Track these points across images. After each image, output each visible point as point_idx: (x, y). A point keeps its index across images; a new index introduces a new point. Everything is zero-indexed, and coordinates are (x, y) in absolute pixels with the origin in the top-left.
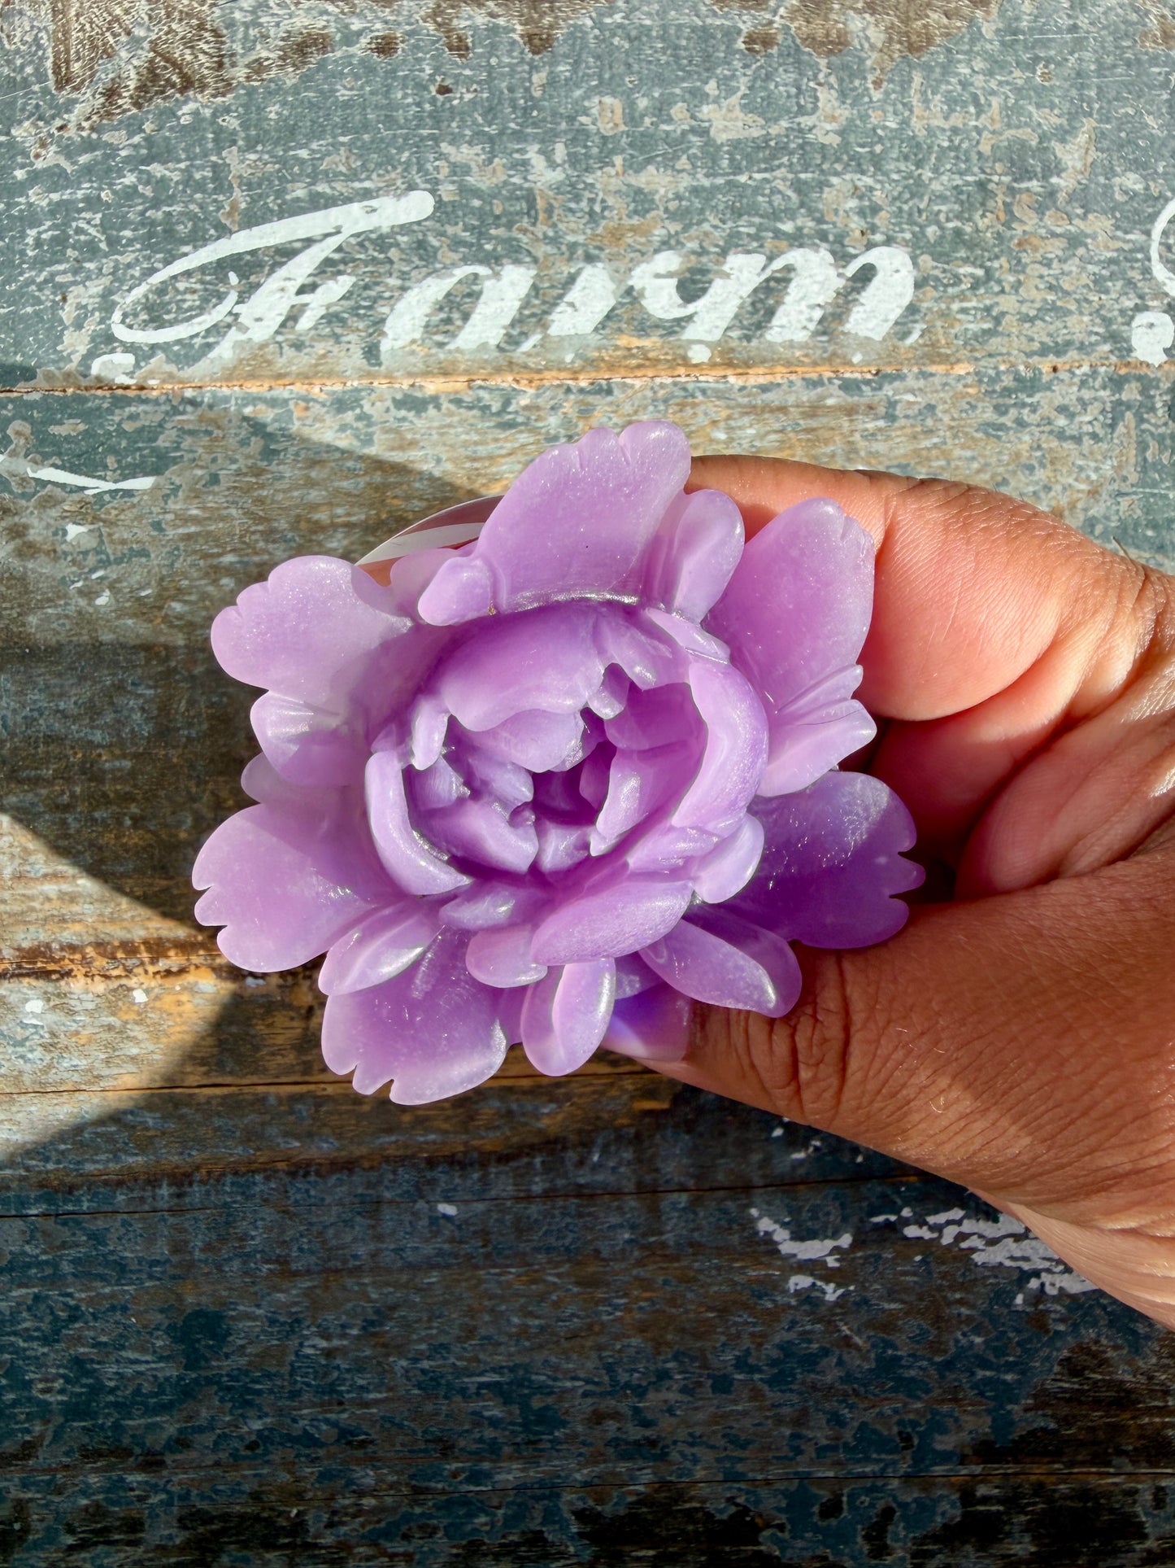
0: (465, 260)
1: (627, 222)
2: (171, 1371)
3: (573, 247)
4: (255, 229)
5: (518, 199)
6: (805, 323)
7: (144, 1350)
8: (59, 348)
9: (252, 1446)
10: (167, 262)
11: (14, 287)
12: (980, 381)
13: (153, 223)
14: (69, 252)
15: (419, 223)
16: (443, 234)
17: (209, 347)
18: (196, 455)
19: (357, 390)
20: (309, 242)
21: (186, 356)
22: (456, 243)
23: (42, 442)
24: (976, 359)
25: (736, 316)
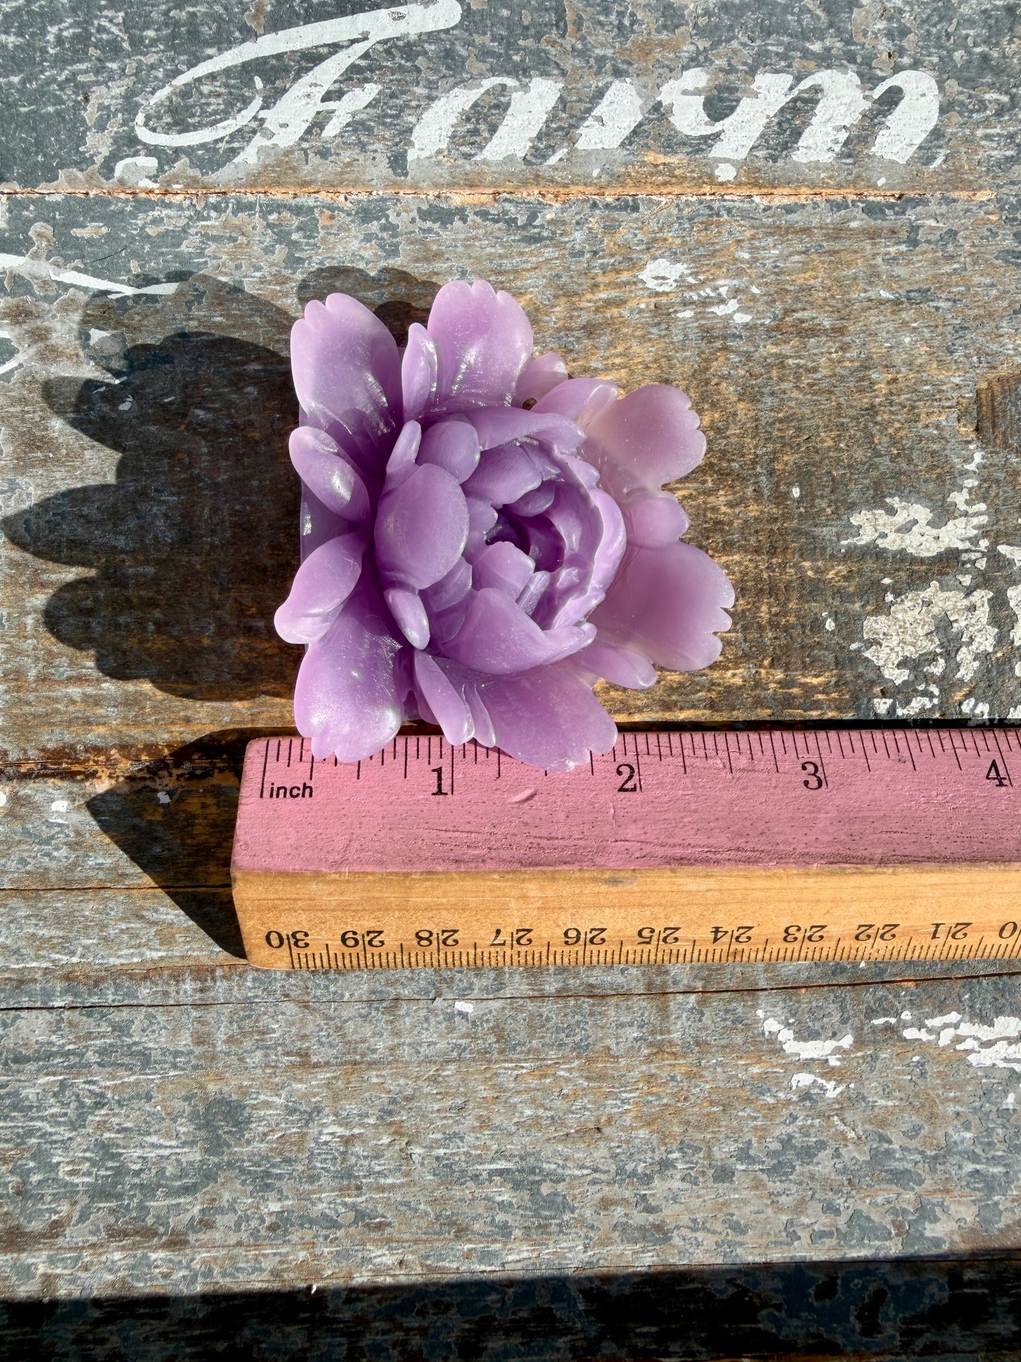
0: (493, 71)
1: (655, 37)
2: (195, 1155)
3: (601, 60)
4: (280, 33)
5: (547, 10)
6: (830, 145)
7: (168, 1135)
8: (81, 149)
9: (273, 1228)
10: (191, 65)
11: (34, 85)
12: (1002, 209)
13: (177, 24)
14: (91, 50)
15: (447, 31)
16: (471, 43)
17: (234, 152)
18: (220, 261)
19: (383, 200)
20: (335, 48)
21: (210, 160)
22: (484, 54)
23: (64, 245)
24: (998, 186)
25: (762, 136)
